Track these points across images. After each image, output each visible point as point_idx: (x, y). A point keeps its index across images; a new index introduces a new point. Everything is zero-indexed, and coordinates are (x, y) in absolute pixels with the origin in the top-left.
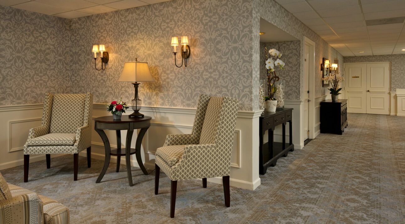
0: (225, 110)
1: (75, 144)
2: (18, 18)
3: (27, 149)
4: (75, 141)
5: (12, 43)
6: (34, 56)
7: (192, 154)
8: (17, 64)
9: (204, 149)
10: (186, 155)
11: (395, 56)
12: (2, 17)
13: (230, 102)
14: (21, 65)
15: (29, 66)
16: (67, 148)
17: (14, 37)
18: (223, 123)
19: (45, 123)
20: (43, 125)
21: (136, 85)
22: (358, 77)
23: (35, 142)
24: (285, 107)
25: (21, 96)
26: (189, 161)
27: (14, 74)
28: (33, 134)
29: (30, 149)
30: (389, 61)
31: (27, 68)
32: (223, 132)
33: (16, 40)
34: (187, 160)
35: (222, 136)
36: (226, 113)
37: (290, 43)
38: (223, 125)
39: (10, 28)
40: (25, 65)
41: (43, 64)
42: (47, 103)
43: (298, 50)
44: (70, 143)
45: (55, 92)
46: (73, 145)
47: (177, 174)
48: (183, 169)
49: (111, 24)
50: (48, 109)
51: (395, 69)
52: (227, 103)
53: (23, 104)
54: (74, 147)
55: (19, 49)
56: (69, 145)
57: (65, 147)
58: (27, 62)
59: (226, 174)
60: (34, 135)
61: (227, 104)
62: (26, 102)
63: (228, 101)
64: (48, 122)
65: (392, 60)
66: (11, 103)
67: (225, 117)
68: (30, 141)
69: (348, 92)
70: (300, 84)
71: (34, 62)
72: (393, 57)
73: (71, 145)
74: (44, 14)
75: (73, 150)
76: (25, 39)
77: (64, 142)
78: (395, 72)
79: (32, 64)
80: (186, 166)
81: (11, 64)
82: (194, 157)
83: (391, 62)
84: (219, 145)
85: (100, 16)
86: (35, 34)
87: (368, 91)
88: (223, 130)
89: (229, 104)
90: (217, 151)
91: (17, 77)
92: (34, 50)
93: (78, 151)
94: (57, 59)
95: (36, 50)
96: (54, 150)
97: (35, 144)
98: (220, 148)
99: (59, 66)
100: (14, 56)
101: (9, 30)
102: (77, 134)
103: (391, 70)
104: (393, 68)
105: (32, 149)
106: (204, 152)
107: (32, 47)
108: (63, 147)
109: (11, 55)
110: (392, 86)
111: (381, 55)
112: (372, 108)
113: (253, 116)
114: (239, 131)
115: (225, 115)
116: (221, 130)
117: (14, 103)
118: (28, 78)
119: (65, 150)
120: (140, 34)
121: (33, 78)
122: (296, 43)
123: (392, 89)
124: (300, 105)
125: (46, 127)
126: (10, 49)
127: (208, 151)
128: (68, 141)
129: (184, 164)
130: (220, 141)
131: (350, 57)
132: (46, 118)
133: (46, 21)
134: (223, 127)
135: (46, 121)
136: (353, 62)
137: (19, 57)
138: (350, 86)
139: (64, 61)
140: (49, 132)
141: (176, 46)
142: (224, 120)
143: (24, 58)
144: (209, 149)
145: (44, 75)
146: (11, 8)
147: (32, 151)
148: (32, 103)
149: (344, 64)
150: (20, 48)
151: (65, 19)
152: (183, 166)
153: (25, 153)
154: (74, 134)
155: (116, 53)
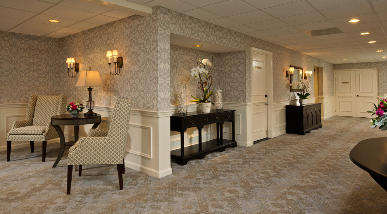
0: (117, 109)
1: (44, 134)
2: (15, 40)
3: (9, 136)
4: (44, 131)
5: (9, 58)
6: (28, 67)
7: (85, 144)
8: (13, 73)
9: (97, 141)
10: (80, 145)
11: (382, 63)
12: (1, 39)
13: (122, 103)
14: (16, 74)
15: (23, 75)
16: (37, 137)
17: (10, 53)
18: (115, 120)
19: (28, 118)
20: (27, 119)
21: (90, 89)
22: (348, 83)
23: (15, 132)
24: (223, 109)
25: (16, 98)
26: (82, 150)
27: (11, 81)
28: (15, 125)
29: (11, 137)
30: (376, 68)
31: (21, 76)
32: (114, 127)
33: (12, 55)
34: (81, 149)
35: (114, 131)
36: (118, 112)
37: (238, 53)
38: (115, 122)
39: (8, 47)
40: (20, 74)
41: (35, 73)
42: (31, 103)
43: (244, 59)
44: (40, 132)
45: (45, 94)
46: (42, 135)
47: (72, 159)
48: (77, 156)
49: (80, 41)
50: (31, 107)
51: (382, 76)
52: (119, 103)
53: (18, 103)
54: (43, 136)
55: (14, 62)
56: (39, 135)
57: (36, 136)
58: (22, 72)
59: (118, 162)
60: (16, 127)
61: (119, 105)
62: (21, 102)
63: (120, 102)
64: (31, 117)
65: (379, 67)
66: (8, 102)
67: (116, 115)
68: (12, 130)
69: (338, 96)
70: (246, 89)
71: (27, 71)
72: (380, 64)
73: (41, 135)
74: (36, 36)
75: (42, 138)
76: (20, 54)
77: (35, 132)
78: (383, 78)
79: (26, 73)
80: (80, 154)
81: (8, 73)
82: (87, 146)
83: (378, 69)
84: (111, 138)
85: (75, 35)
86: (28, 51)
87: (358, 96)
88: (115, 126)
89: (121, 105)
90: (110, 143)
91: (13, 83)
92: (27, 62)
93: (46, 139)
94: (47, 69)
95: (30, 62)
96: (22, 138)
97: (14, 133)
98: (112, 141)
99: (49, 75)
100: (11, 67)
101: (6, 48)
102: (47, 126)
103: (378, 76)
104: (380, 75)
105: (13, 137)
106: (96, 143)
107: (26, 60)
108: (35, 135)
109: (8, 67)
110: (381, 91)
111: (369, 63)
112: (361, 112)
113: (158, 115)
114: (150, 128)
115: (117, 113)
116: (113, 126)
117: (10, 102)
118: (22, 84)
119: (36, 138)
120: (96, 49)
121: (26, 84)
122: (243, 53)
123: (380, 95)
124: (247, 108)
125: (29, 120)
126: (7, 62)
127: (101, 143)
128: (39, 131)
129: (78, 152)
130: (112, 135)
131: (339, 64)
132: (29, 114)
133: (38, 41)
134: (115, 124)
135: (29, 116)
136: (342, 69)
137: (15, 68)
138: (340, 91)
139: (54, 71)
140: (31, 124)
141: (111, 58)
142: (115, 118)
143: (19, 69)
144: (102, 141)
145: (36, 81)
146: (8, 32)
147: (13, 138)
148: (26, 102)
149: (334, 71)
150: (16, 62)
151: (55, 38)
152: (77, 154)
153: (7, 140)
154: (44, 126)
155: (83, 64)
